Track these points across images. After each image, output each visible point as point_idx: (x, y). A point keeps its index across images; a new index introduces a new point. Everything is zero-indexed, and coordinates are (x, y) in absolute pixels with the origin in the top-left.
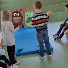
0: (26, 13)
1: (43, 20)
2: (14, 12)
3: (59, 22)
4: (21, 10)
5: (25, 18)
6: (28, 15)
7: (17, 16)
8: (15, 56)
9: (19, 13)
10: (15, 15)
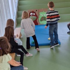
0: (40, 13)
1: (55, 16)
2: (31, 12)
3: (65, 22)
4: (36, 11)
5: (39, 17)
6: (42, 15)
7: (33, 15)
8: (30, 46)
9: (35, 13)
10: (32, 14)
